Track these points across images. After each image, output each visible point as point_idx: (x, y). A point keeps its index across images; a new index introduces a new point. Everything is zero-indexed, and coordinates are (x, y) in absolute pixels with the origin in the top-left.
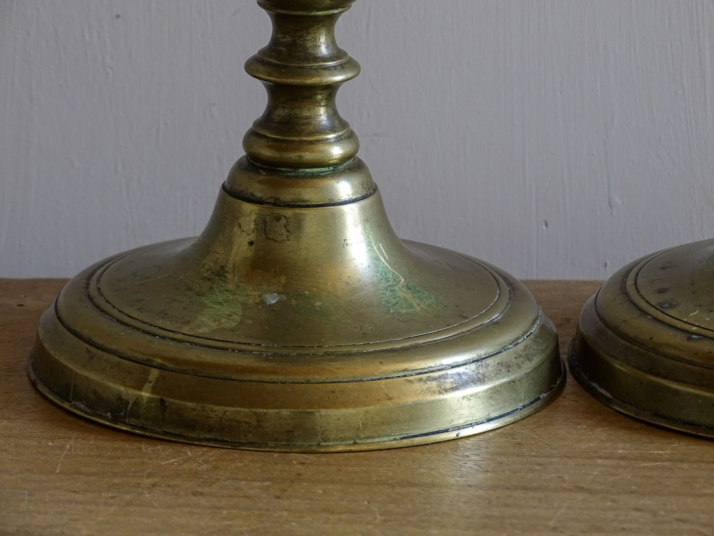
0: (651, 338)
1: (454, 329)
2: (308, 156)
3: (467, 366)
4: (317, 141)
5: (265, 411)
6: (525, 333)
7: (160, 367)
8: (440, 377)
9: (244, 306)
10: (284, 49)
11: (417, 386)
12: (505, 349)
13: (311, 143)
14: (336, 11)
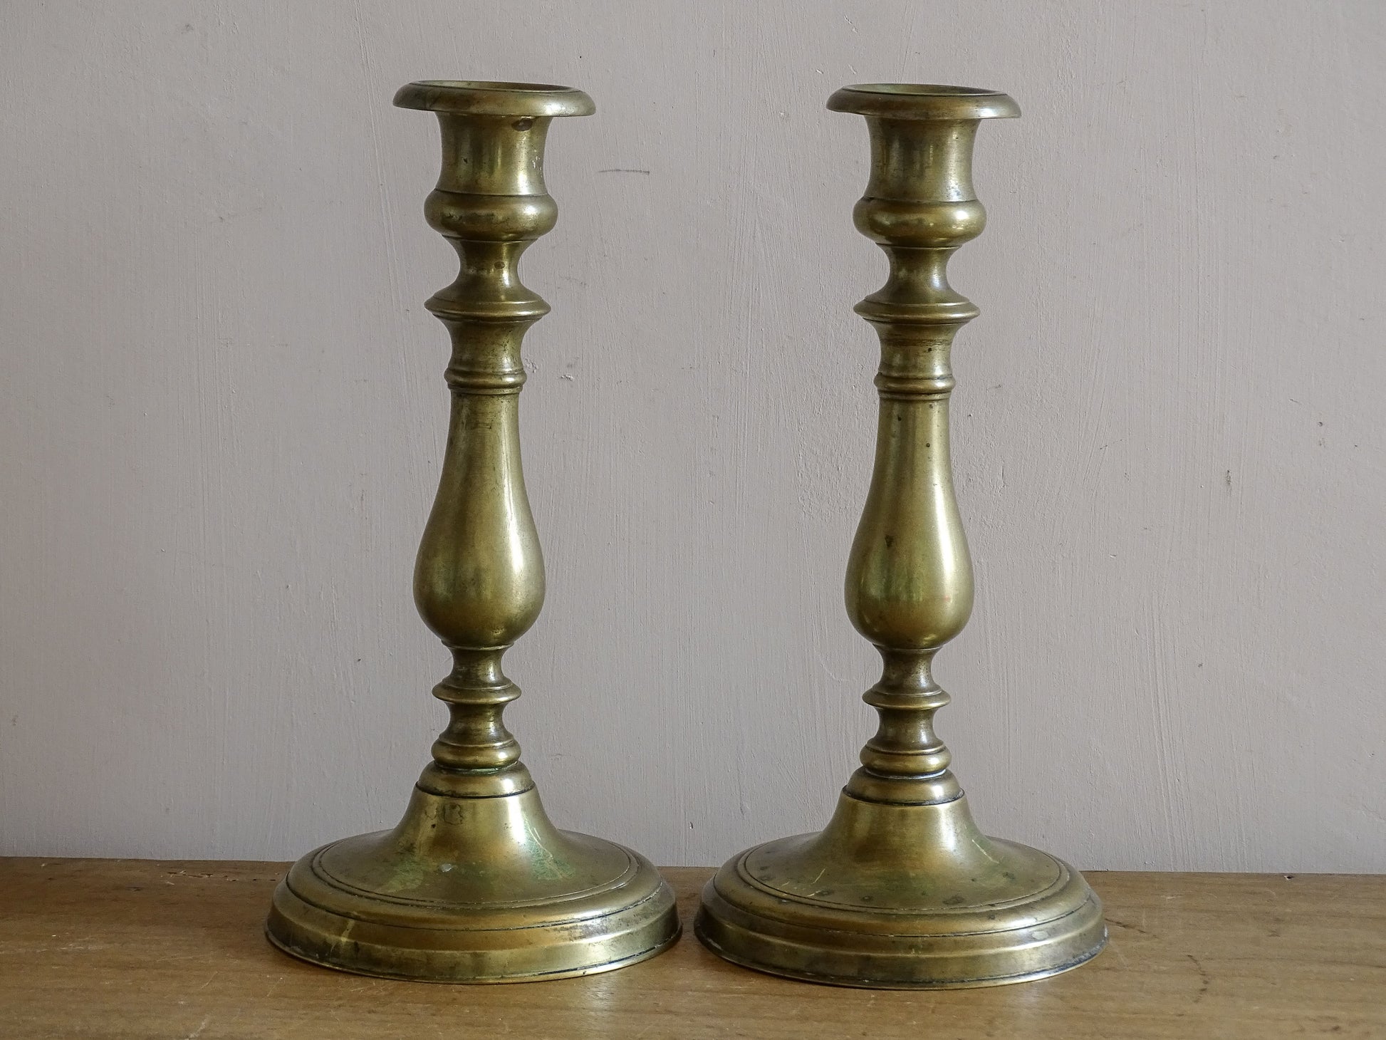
0: (751, 903)
1: (586, 892)
2: (481, 759)
3: (594, 920)
4: (485, 747)
5: (433, 951)
6: (643, 898)
7: (356, 918)
8: (571, 928)
9: (426, 873)
10: (461, 677)
11: (553, 934)
12: (626, 908)
13: (481, 749)
14: (500, 648)
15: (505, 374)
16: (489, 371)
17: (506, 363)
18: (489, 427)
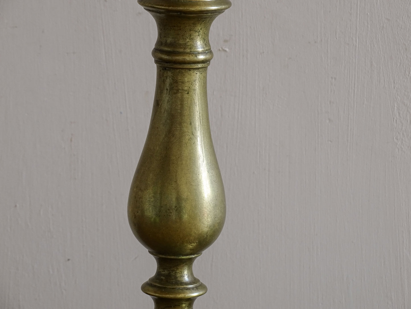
10: (164, 278)
14: (193, 256)
15: (199, 53)
16: (188, 50)
17: (199, 45)
18: (187, 92)
